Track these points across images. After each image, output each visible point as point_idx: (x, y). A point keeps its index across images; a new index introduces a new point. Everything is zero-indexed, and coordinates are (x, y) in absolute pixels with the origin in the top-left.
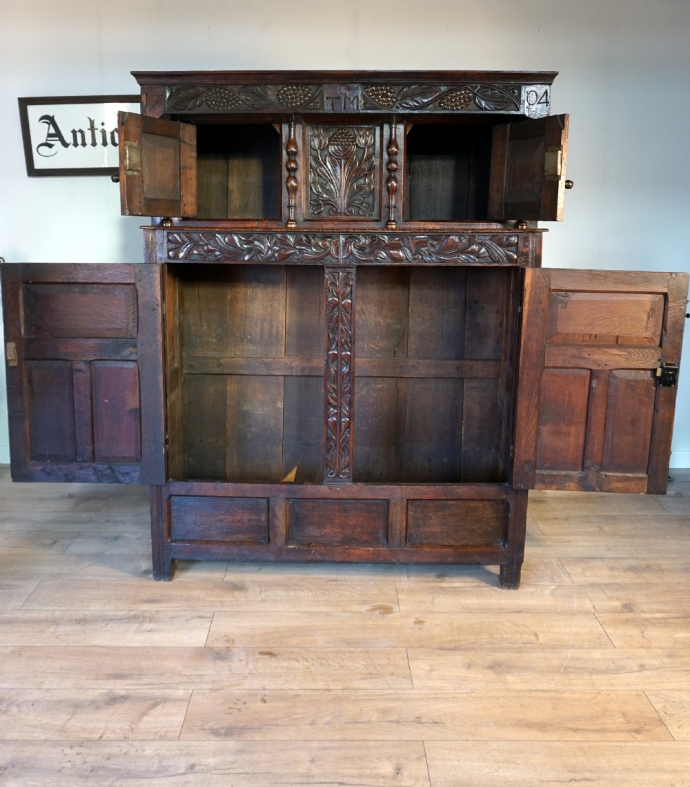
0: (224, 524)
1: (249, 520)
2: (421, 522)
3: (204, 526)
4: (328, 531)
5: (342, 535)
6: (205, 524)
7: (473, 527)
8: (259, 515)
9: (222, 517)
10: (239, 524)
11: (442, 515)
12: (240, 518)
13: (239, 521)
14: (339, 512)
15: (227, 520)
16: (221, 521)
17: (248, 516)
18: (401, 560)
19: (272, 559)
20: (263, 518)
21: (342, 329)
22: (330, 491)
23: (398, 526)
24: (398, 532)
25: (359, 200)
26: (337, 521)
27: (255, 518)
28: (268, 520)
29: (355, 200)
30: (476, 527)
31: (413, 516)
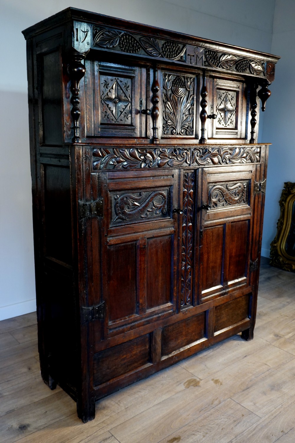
0: (126, 361)
1: (140, 352)
2: (219, 318)
3: (114, 367)
4: (179, 341)
5: (186, 341)
6: (115, 365)
7: (238, 312)
8: (146, 346)
9: (125, 356)
10: (134, 357)
11: (227, 310)
12: (135, 352)
13: (134, 355)
14: (185, 327)
15: (128, 357)
16: (124, 359)
17: (139, 349)
18: (212, 344)
19: (154, 372)
20: (147, 347)
21: (189, 210)
22: (183, 315)
23: (212, 324)
24: (212, 328)
25: (187, 125)
26: (184, 333)
27: (144, 349)
28: (150, 347)
29: (185, 125)
30: (239, 312)
31: (216, 316)
